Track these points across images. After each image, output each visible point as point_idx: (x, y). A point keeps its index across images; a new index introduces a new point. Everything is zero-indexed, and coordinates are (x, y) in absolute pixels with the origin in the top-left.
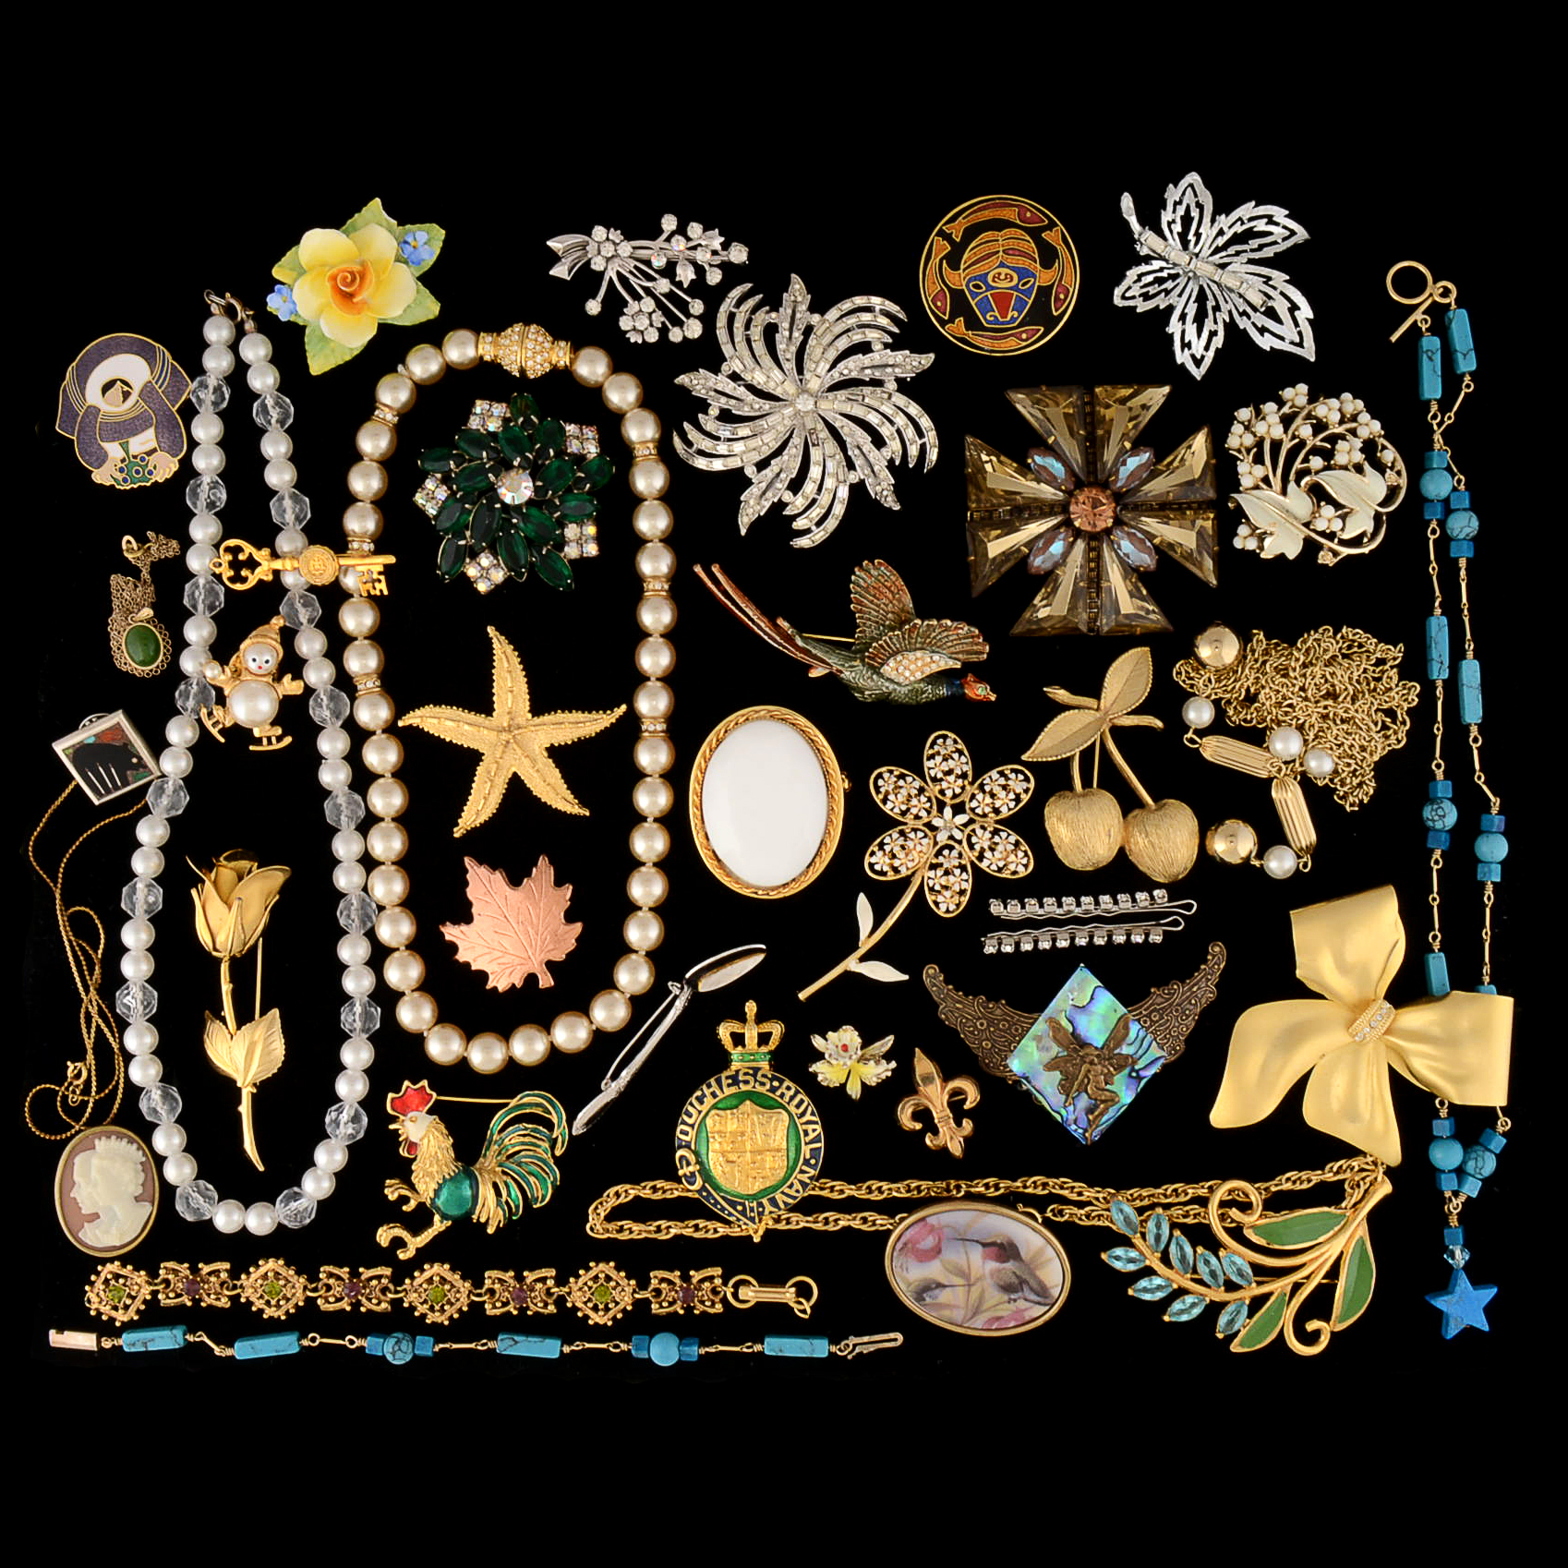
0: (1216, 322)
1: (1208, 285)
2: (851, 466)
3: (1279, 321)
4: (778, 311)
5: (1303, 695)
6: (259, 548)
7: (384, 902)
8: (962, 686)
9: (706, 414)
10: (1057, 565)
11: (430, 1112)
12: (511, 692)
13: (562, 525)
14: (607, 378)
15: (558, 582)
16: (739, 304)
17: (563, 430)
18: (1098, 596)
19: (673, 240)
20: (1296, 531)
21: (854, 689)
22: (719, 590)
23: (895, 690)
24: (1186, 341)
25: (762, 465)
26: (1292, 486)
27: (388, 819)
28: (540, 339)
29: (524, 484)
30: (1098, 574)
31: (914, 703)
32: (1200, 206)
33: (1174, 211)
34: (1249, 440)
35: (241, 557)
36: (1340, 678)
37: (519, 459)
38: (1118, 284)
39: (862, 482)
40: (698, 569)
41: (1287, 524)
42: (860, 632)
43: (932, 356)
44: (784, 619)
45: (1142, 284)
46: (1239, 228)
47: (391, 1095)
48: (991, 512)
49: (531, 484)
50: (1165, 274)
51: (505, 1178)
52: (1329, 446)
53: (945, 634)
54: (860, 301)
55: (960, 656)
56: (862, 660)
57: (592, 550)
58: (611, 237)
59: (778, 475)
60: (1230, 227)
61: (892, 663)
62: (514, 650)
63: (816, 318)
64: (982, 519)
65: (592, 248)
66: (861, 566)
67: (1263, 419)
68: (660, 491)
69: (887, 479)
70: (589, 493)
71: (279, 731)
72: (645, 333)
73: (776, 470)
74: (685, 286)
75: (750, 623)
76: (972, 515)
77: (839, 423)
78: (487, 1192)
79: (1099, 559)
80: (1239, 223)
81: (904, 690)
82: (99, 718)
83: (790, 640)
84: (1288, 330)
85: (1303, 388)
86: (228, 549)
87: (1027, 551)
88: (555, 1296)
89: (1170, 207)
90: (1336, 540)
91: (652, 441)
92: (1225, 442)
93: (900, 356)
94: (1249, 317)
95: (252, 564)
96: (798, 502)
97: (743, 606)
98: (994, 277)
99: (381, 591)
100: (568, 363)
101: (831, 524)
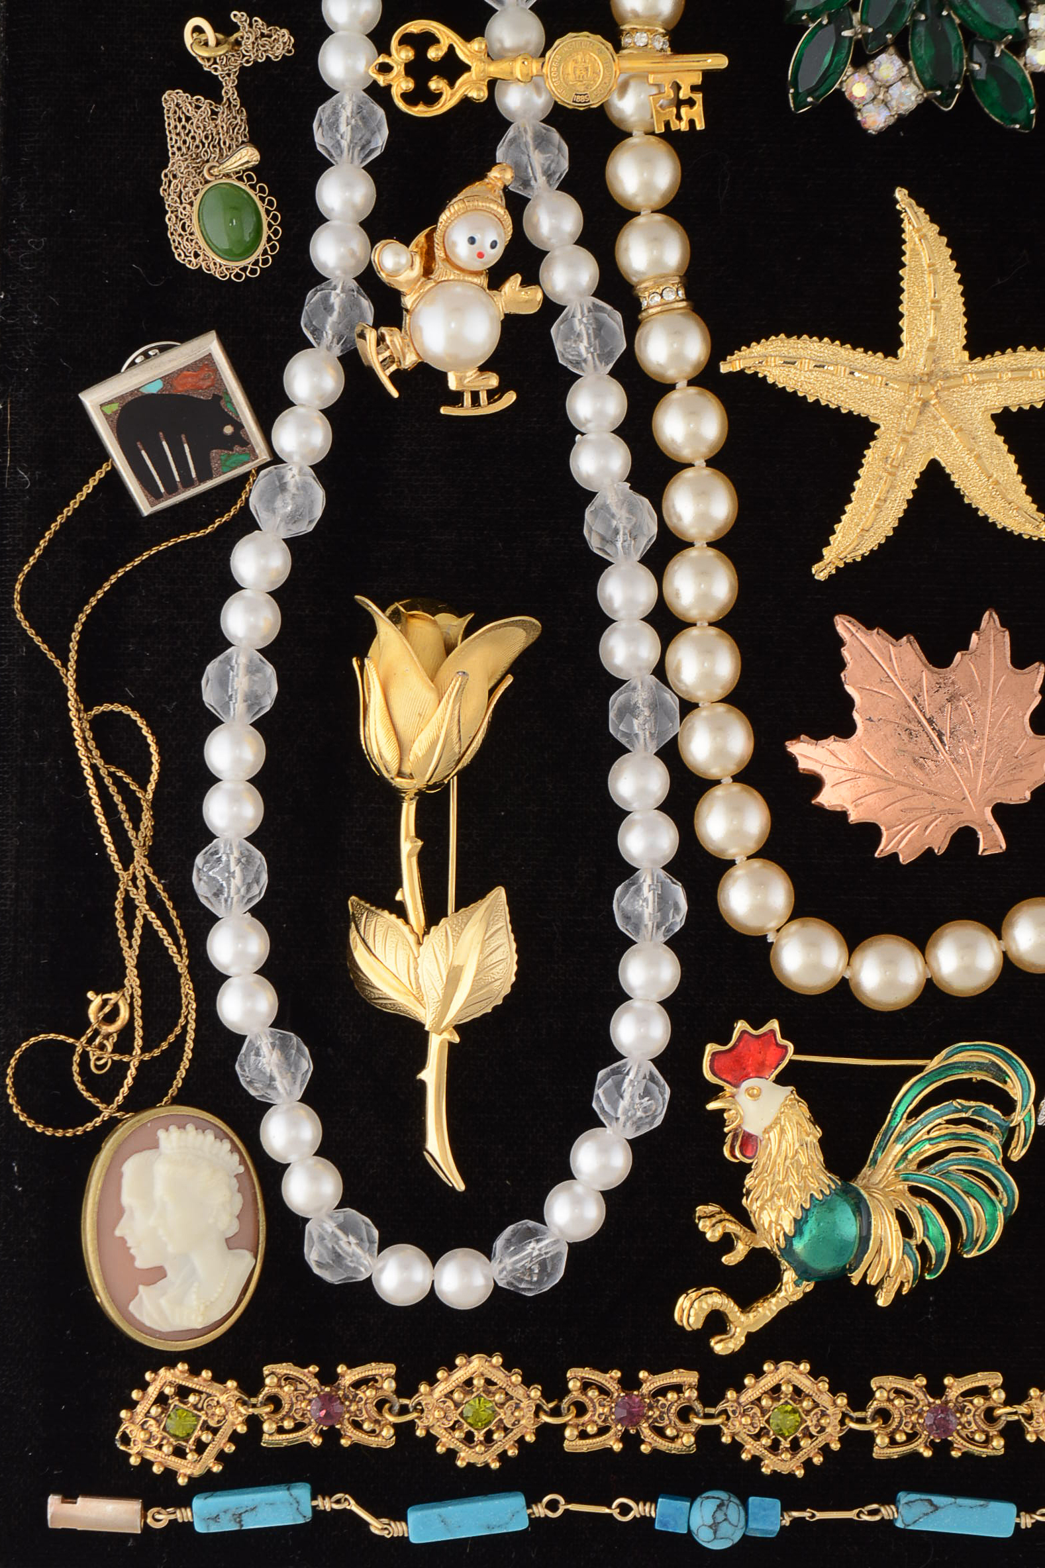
6: (468, 37)
7: (698, 694)
11: (781, 1080)
12: (937, 309)
13: (1026, 7)
15: (1012, 115)
27: (700, 544)
35: (433, 54)
47: (710, 1048)
51: (917, 1202)
62: (941, 234)
71: (493, 381)
78: (885, 1228)
82: (162, 349)
86: (406, 40)
88: (1001, 1424)
95: (453, 68)
99: (692, 123)
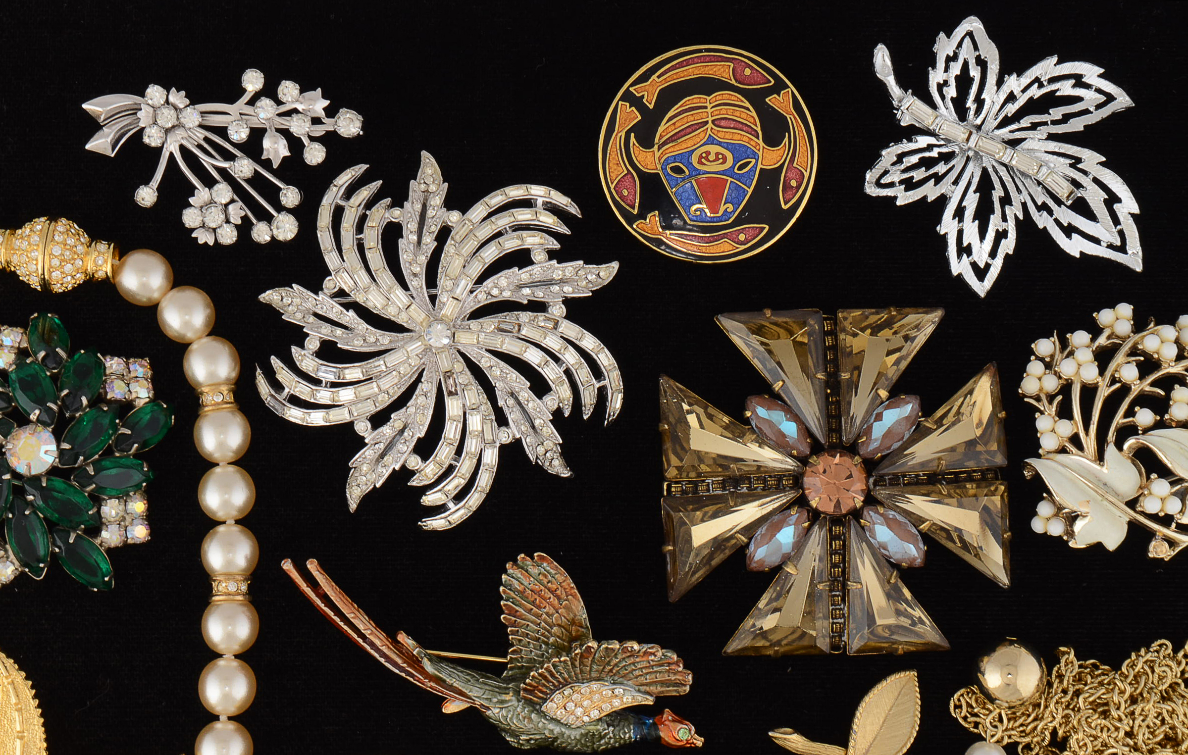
0: (1004, 219)
1: (993, 167)
2: (502, 420)
3: (1091, 216)
4: (402, 207)
5: (1131, 743)
8: (655, 726)
9: (302, 347)
10: (787, 559)
12: (21, 738)
13: (96, 500)
14: (165, 294)
15: (93, 579)
16: (350, 192)
17: (101, 366)
18: (843, 600)
19: (258, 104)
20: (1118, 513)
21: (505, 730)
22: (318, 595)
23: (563, 734)
24: (965, 244)
25: (379, 419)
26: (1111, 450)
28: (71, 241)
29: (44, 448)
30: (844, 572)
31: (589, 750)
32: (982, 63)
33: (946, 70)
34: (1051, 384)
36: (1182, 717)
37: (37, 412)
38: (870, 165)
39: (517, 445)
40: (287, 565)
41: (1105, 503)
42: (514, 652)
43: (615, 266)
44: (408, 634)
45: (903, 167)
46: (1035, 92)
48: (695, 484)
49: (53, 447)
50: (934, 153)
52: (1163, 393)
53: (632, 660)
54: (515, 192)
55: (652, 689)
56: (517, 693)
57: (140, 533)
58: (172, 99)
59: (402, 432)
60: (1024, 91)
61: (557, 696)
62: (27, 678)
63: (454, 217)
64: (683, 492)
65: (144, 117)
66: (515, 561)
67: (1071, 354)
68: (236, 452)
69: (552, 438)
70: (136, 456)
72: (218, 231)
73: (399, 425)
74: (275, 166)
75: (360, 641)
76: (669, 487)
77: (486, 362)
79: (844, 551)
80: (1036, 85)
81: (575, 734)
83: (415, 662)
84: (1104, 230)
85: (1125, 310)
87: (745, 540)
89: (941, 64)
90: (1174, 525)
91: (227, 381)
92: (1019, 386)
93: (570, 268)
94: (1050, 212)
96: (428, 471)
97: (350, 616)
98: (701, 157)
100: (110, 274)
101: (475, 500)
